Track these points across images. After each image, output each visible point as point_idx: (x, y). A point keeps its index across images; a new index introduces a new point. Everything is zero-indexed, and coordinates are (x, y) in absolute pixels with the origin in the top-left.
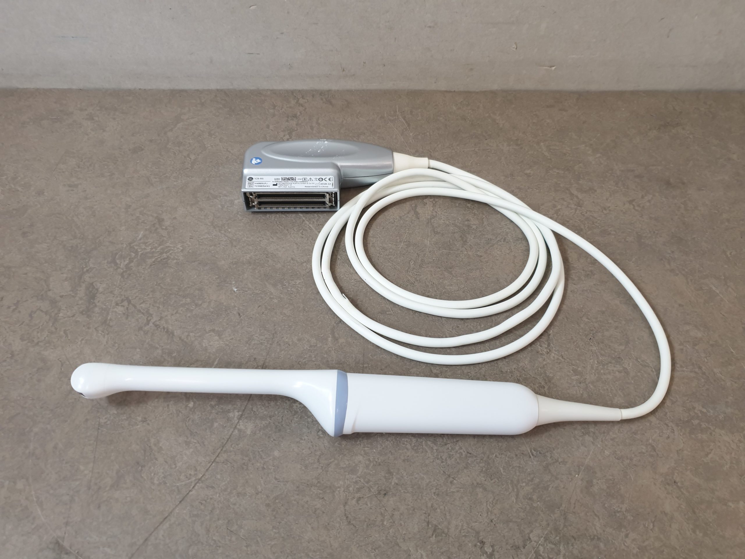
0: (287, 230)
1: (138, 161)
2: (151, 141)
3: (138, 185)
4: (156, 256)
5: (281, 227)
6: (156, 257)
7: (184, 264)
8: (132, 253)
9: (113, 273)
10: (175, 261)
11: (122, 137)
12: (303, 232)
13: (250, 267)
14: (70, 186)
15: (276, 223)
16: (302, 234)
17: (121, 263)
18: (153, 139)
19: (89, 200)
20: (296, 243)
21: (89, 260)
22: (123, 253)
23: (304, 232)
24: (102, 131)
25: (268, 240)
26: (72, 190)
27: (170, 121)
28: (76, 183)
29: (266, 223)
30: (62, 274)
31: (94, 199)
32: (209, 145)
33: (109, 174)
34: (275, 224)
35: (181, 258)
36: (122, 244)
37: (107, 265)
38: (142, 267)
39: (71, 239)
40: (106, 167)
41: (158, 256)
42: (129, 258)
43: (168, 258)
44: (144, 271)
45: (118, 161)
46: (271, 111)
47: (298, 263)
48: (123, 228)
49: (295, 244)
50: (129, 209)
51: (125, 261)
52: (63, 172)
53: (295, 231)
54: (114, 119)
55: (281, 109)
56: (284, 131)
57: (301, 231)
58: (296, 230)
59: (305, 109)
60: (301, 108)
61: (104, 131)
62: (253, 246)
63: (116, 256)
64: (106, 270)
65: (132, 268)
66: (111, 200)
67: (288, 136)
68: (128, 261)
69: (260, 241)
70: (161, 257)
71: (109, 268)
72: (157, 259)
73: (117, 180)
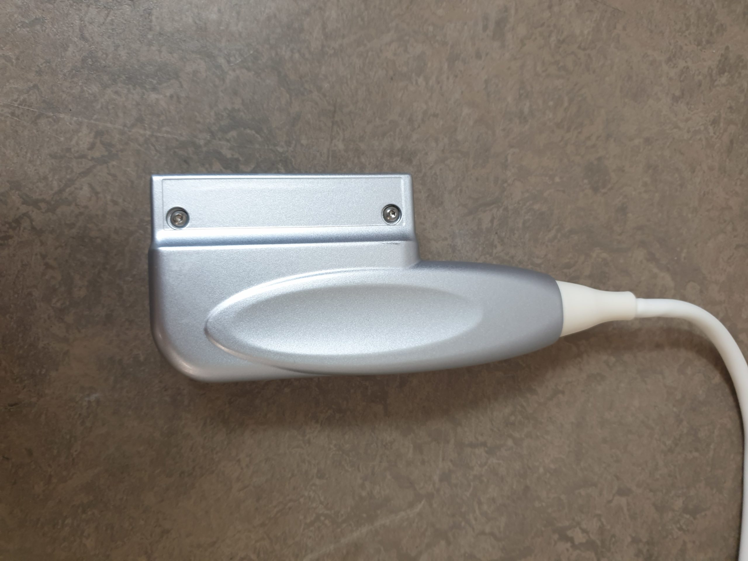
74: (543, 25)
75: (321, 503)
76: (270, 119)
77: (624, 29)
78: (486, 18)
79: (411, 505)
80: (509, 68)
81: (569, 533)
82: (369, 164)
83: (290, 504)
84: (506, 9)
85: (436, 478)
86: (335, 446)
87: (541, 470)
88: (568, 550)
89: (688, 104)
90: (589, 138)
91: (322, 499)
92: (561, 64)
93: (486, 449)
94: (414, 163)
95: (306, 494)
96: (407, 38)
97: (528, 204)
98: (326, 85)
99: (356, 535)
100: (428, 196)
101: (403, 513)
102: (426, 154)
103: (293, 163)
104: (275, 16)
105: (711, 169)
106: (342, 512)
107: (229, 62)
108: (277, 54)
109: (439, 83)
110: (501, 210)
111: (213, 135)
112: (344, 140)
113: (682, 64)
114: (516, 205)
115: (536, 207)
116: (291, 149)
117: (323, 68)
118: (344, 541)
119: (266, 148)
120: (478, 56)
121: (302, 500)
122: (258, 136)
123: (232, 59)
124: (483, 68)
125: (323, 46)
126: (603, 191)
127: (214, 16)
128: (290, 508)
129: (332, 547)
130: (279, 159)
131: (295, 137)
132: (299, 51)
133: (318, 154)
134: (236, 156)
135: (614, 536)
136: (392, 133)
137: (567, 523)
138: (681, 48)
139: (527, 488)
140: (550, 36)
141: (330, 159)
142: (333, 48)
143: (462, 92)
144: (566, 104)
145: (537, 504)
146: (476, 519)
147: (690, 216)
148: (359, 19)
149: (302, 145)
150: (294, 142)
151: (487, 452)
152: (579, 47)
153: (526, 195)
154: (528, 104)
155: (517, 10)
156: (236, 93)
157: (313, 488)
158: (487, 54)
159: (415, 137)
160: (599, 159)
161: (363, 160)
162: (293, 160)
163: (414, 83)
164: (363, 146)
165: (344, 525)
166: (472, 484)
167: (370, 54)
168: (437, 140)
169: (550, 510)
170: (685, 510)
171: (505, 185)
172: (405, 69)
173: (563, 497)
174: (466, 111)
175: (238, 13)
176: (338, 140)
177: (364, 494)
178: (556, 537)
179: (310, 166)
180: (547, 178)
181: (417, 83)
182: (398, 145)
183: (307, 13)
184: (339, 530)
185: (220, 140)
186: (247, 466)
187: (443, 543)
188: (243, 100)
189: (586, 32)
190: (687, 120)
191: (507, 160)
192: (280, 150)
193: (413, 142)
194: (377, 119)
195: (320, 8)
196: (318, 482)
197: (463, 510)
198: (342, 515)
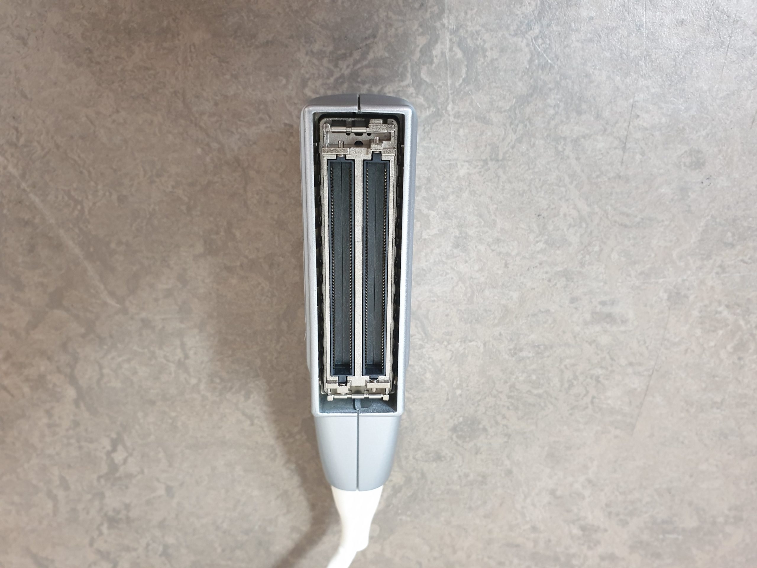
0: (58, 146)
1: (458, 392)
2: (438, 457)
3: (447, 315)
4: (367, 66)
5: (76, 158)
6: (365, 63)
7: (291, 37)
8: (427, 80)
9: (466, 13)
10: (316, 47)
11: (509, 472)
12: (18, 139)
13: (124, 17)
14: (610, 318)
15: (89, 172)
16: (17, 129)
17: (451, 49)
18: (435, 465)
19: (559, 269)
20: (26, 97)
21: (531, 61)
22: (449, 82)
23: (15, 140)
24: (558, 493)
25: (98, 113)
26: (603, 303)
27: (404, 518)
28: (598, 328)
29: (115, 171)
30: (591, 18)
31: (547, 273)
32: (298, 437)
33: (524, 354)
34: (91, 169)
35: (302, 57)
36: (457, 115)
37: (484, 41)
38: (396, 29)
39: (584, 137)
40: (534, 377)
41: (362, 68)
42: (434, 65)
43: (336, 60)
44: (387, 16)
45: (509, 397)
46: (170, 540)
47: (8, 27)
48: (462, 172)
49: (29, 96)
50: (457, 234)
51: (443, 54)
52: (631, 364)
53: (39, 142)
54: (534, 529)
55: (148, 545)
56: (130, 476)
57: (22, 141)
58: (35, 144)
59: (91, 544)
60: (100, 544)
61: (553, 492)
62: (133, 94)
63: (467, 73)
64: (483, 26)
65: (421, 30)
66: (506, 265)
67: (116, 461)
68: (434, 53)
69: (118, 111)
70: (354, 65)
71: (478, 32)
72: (364, 56)
73: (500, 334)
74: (612, 359)
75: (94, 204)
76: (481, 91)
77: (616, 437)
78: (613, 303)
79: (112, 294)
80: (564, 332)
81: (120, 448)
82: (447, 205)
83: (86, 172)
84: (624, 322)
85: (144, 315)
86: (154, 210)
87: (173, 414)
88: (104, 448)
89: (549, 503)
90: (504, 417)
91: (98, 204)
92: (575, 383)
93: (182, 359)
94: (455, 251)
95: (100, 187)
96: (584, 225)
97: (430, 367)
98: (524, 147)
99: (70, 243)
100: (424, 270)
101: (102, 287)
102: (466, 262)
103: (437, 124)
104: (591, 82)
105: (490, 532)
106: (89, 227)
107: (536, 38)
108: (550, 90)
109: (541, 264)
110: (420, 342)
111: (455, 32)
112: (469, 174)
113: (587, 493)
114: (427, 356)
115: (428, 375)
116: (452, 119)
117: (542, 142)
118: (62, 232)
119: (450, 92)
120: (573, 300)
121: (92, 184)
122: (461, 81)
123: (540, 41)
124: (561, 306)
125: (565, 139)
126: (454, 437)
127: (584, 13)
128: (81, 172)
129: (52, 221)
130: (440, 107)
131: (465, 121)
132: (557, 113)
133: (450, 149)
134: (435, 60)
135: (127, 487)
136: (483, 223)
137: (128, 444)
138: (602, 490)
139: (152, 403)
140: (602, 367)
141: (448, 163)
142: (564, 149)
143: (534, 289)
144: (535, 392)
145: (140, 414)
146: (113, 358)
147: (442, 519)
148: (598, 173)
149: (458, 130)
150: (459, 121)
151: (179, 360)
152: (594, 397)
153: (439, 364)
154: (530, 355)
155: (625, 332)
156: (503, 50)
157: (107, 194)
158: (576, 308)
159: (482, 248)
160: (485, 430)
161: (451, 198)
162: (441, 122)
163: (538, 239)
164: (465, 195)
165: (77, 230)
166: (146, 350)
167: (563, 189)
168: (481, 270)
169: (137, 427)
170: (166, 547)
171: (445, 343)
172: (551, 228)
173: (152, 438)
174: (515, 295)
175: (591, 40)
176: (468, 169)
177: (113, 245)
178: (114, 435)
179: (437, 142)
180: (458, 382)
181: (537, 242)
182: (471, 232)
183: (598, 116)
184: (71, 226)
185: (451, 40)
186: (114, 121)
187: (83, 330)
188: (497, 59)
189: (609, 402)
190: (534, 505)
191: (470, 341)
192: (449, 108)
193: (476, 247)
194: (495, 206)
195: (605, 130)
196: (114, 197)
197: (119, 345)
198: (87, 227)
